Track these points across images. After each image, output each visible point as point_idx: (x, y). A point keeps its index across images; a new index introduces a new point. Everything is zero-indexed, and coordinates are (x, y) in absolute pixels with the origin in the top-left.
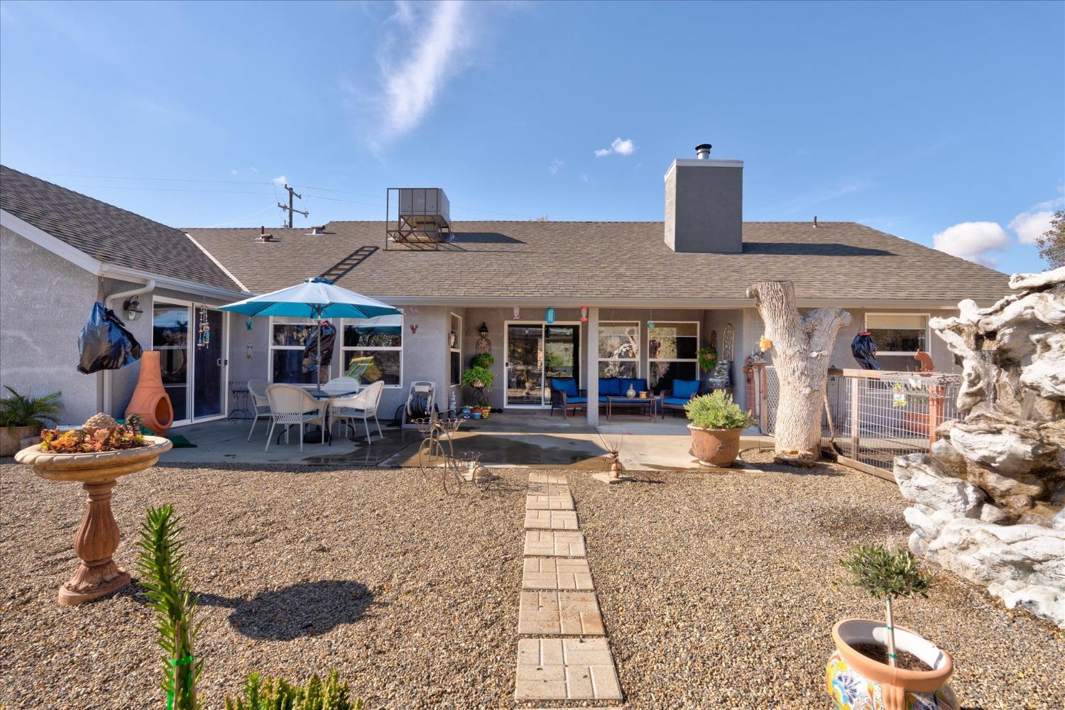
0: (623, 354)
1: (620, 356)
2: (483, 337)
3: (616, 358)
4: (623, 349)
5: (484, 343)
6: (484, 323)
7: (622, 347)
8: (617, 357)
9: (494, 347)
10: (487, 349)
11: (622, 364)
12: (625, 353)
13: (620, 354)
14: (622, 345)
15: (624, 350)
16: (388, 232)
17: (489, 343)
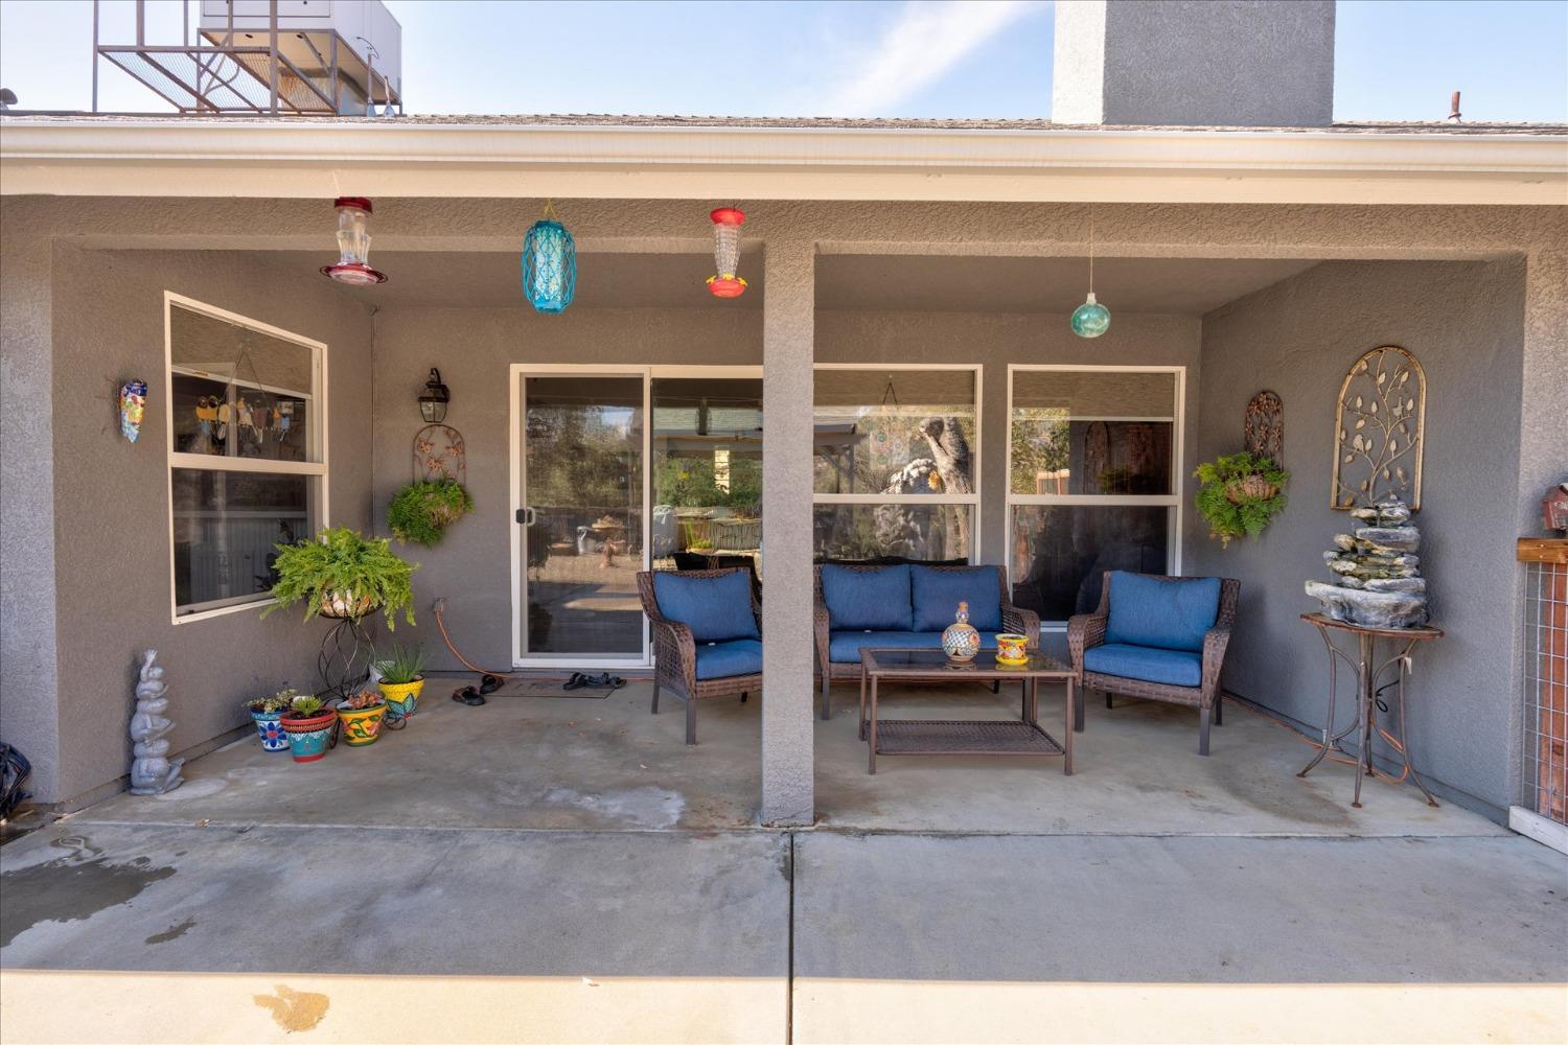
0: (911, 483)
1: (906, 487)
2: (434, 422)
3: (895, 496)
4: (912, 470)
5: (440, 441)
6: (435, 371)
7: (910, 466)
8: (898, 489)
9: (473, 458)
10: (450, 465)
11: (907, 508)
12: (916, 480)
13: (905, 483)
14: (910, 462)
15: (915, 473)
16: (101, 50)
17: (458, 445)
